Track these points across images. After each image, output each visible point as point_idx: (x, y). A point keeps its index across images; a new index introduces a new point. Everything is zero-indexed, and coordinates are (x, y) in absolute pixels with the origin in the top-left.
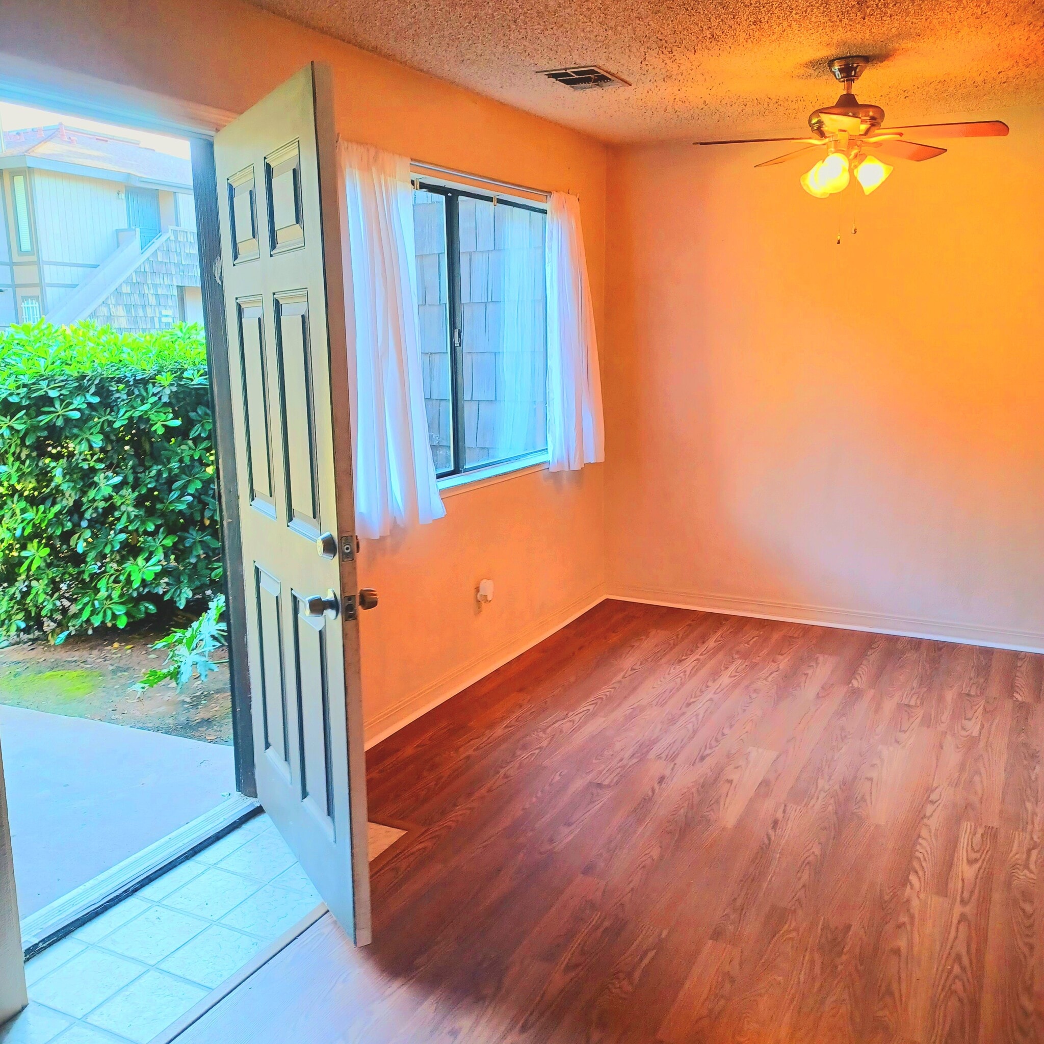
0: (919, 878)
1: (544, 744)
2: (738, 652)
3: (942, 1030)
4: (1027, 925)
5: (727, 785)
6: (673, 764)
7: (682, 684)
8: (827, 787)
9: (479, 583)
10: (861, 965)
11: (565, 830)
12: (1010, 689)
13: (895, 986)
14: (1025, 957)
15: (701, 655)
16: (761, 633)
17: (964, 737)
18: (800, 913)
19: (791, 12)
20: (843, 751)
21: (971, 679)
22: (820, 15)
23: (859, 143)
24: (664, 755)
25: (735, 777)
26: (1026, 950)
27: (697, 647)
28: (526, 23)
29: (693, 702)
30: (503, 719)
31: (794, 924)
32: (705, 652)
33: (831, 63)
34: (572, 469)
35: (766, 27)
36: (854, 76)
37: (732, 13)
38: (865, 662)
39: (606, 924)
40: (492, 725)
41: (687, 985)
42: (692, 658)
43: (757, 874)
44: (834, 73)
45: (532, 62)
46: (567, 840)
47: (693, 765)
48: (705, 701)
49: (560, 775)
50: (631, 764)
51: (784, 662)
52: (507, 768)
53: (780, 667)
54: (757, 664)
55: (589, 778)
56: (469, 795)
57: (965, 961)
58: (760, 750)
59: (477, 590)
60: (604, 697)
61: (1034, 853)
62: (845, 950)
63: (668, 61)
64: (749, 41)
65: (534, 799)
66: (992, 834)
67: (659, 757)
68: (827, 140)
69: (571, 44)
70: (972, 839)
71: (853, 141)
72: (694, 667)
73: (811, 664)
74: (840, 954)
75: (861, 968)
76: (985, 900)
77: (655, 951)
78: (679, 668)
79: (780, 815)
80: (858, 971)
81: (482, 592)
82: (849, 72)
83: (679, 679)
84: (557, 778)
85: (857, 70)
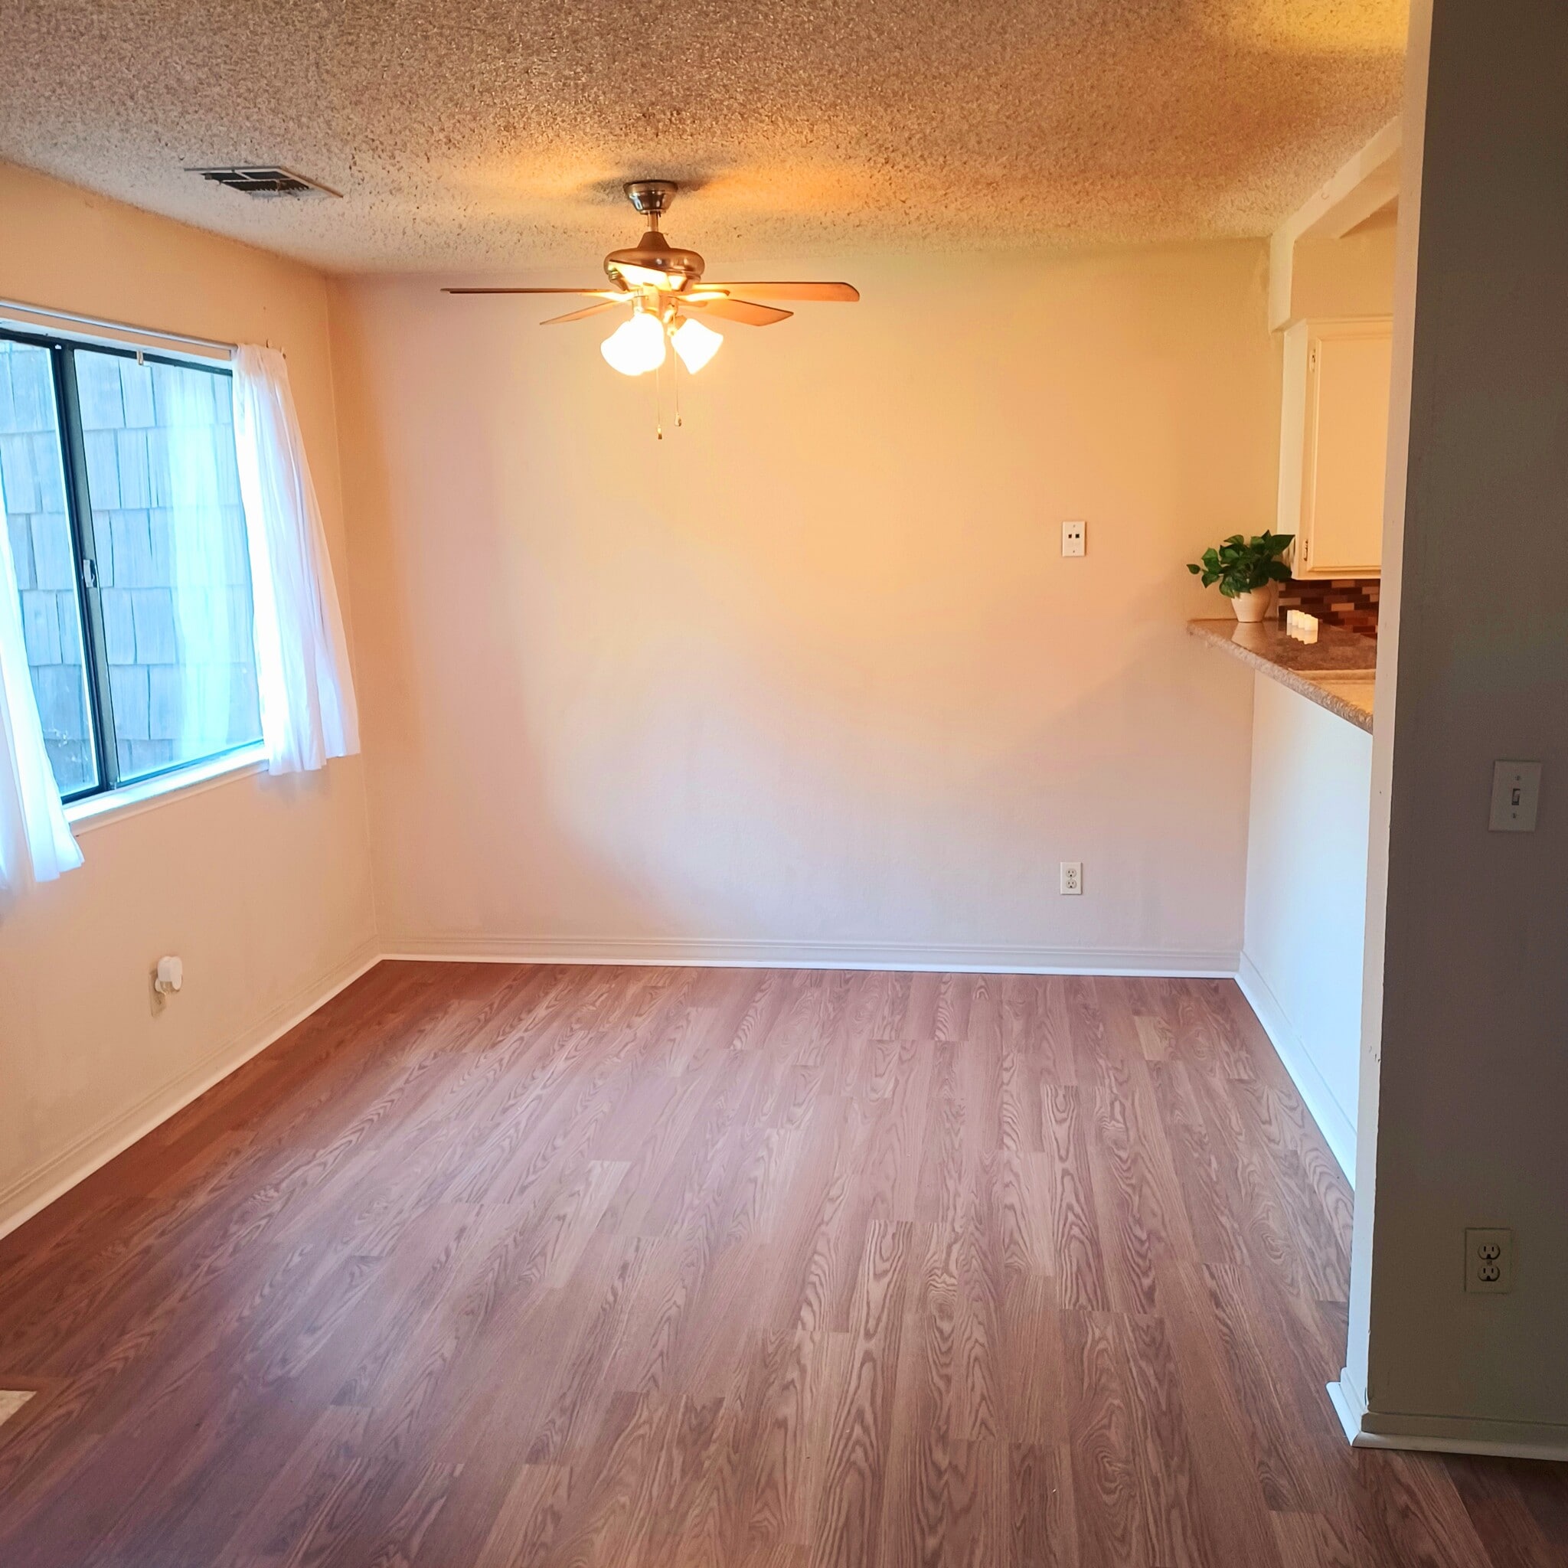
0: (814, 1312)
1: (277, 1207)
2: (578, 1021)
3: (838, 1519)
4: (944, 1349)
5: (558, 1224)
6: (479, 1205)
7: (496, 1080)
8: (696, 1202)
9: (157, 963)
10: (735, 1453)
11: (306, 1341)
12: (931, 1026)
13: (778, 1475)
14: (940, 1393)
15: (526, 1030)
16: (613, 986)
17: (873, 1101)
18: (654, 1393)
19: (555, 119)
20: (719, 1145)
21: (884, 1018)
22: (596, 125)
23: (673, 301)
24: (465, 1195)
25: (569, 1210)
26: (941, 1384)
27: (520, 1020)
28: (151, 101)
29: (513, 1105)
30: (206, 1178)
31: (645, 1414)
32: (530, 1027)
33: (627, 186)
34: (307, 768)
35: (524, 134)
36: (660, 208)
37: (470, 113)
38: (751, 1012)
39: (370, 1474)
40: (187, 1192)
41: (492, 1538)
42: (515, 1035)
43: (597, 1350)
44: (633, 202)
45: (174, 154)
46: (309, 1356)
47: (509, 1202)
48: (529, 1100)
49: (301, 1254)
50: (414, 1217)
51: (643, 1025)
52: (214, 1257)
53: (638, 1035)
54: (604, 1035)
55: (347, 1251)
56: (148, 1312)
57: (869, 1418)
58: (606, 1164)
59: (155, 975)
60: (375, 1118)
61: (956, 1248)
62: (715, 1436)
63: (391, 168)
64: (505, 151)
65: (258, 1300)
66: (906, 1232)
67: (458, 1199)
68: (631, 295)
69: (232, 135)
70: (881, 1242)
71: (666, 299)
72: (514, 1052)
73: (680, 1024)
74: (707, 1444)
75: (734, 1458)
76: (894, 1328)
77: (445, 1497)
78: (493, 1055)
79: (630, 1255)
80: (729, 1461)
81: (162, 978)
82: (653, 203)
83: (492, 1073)
84: (297, 1259)
85: (664, 200)
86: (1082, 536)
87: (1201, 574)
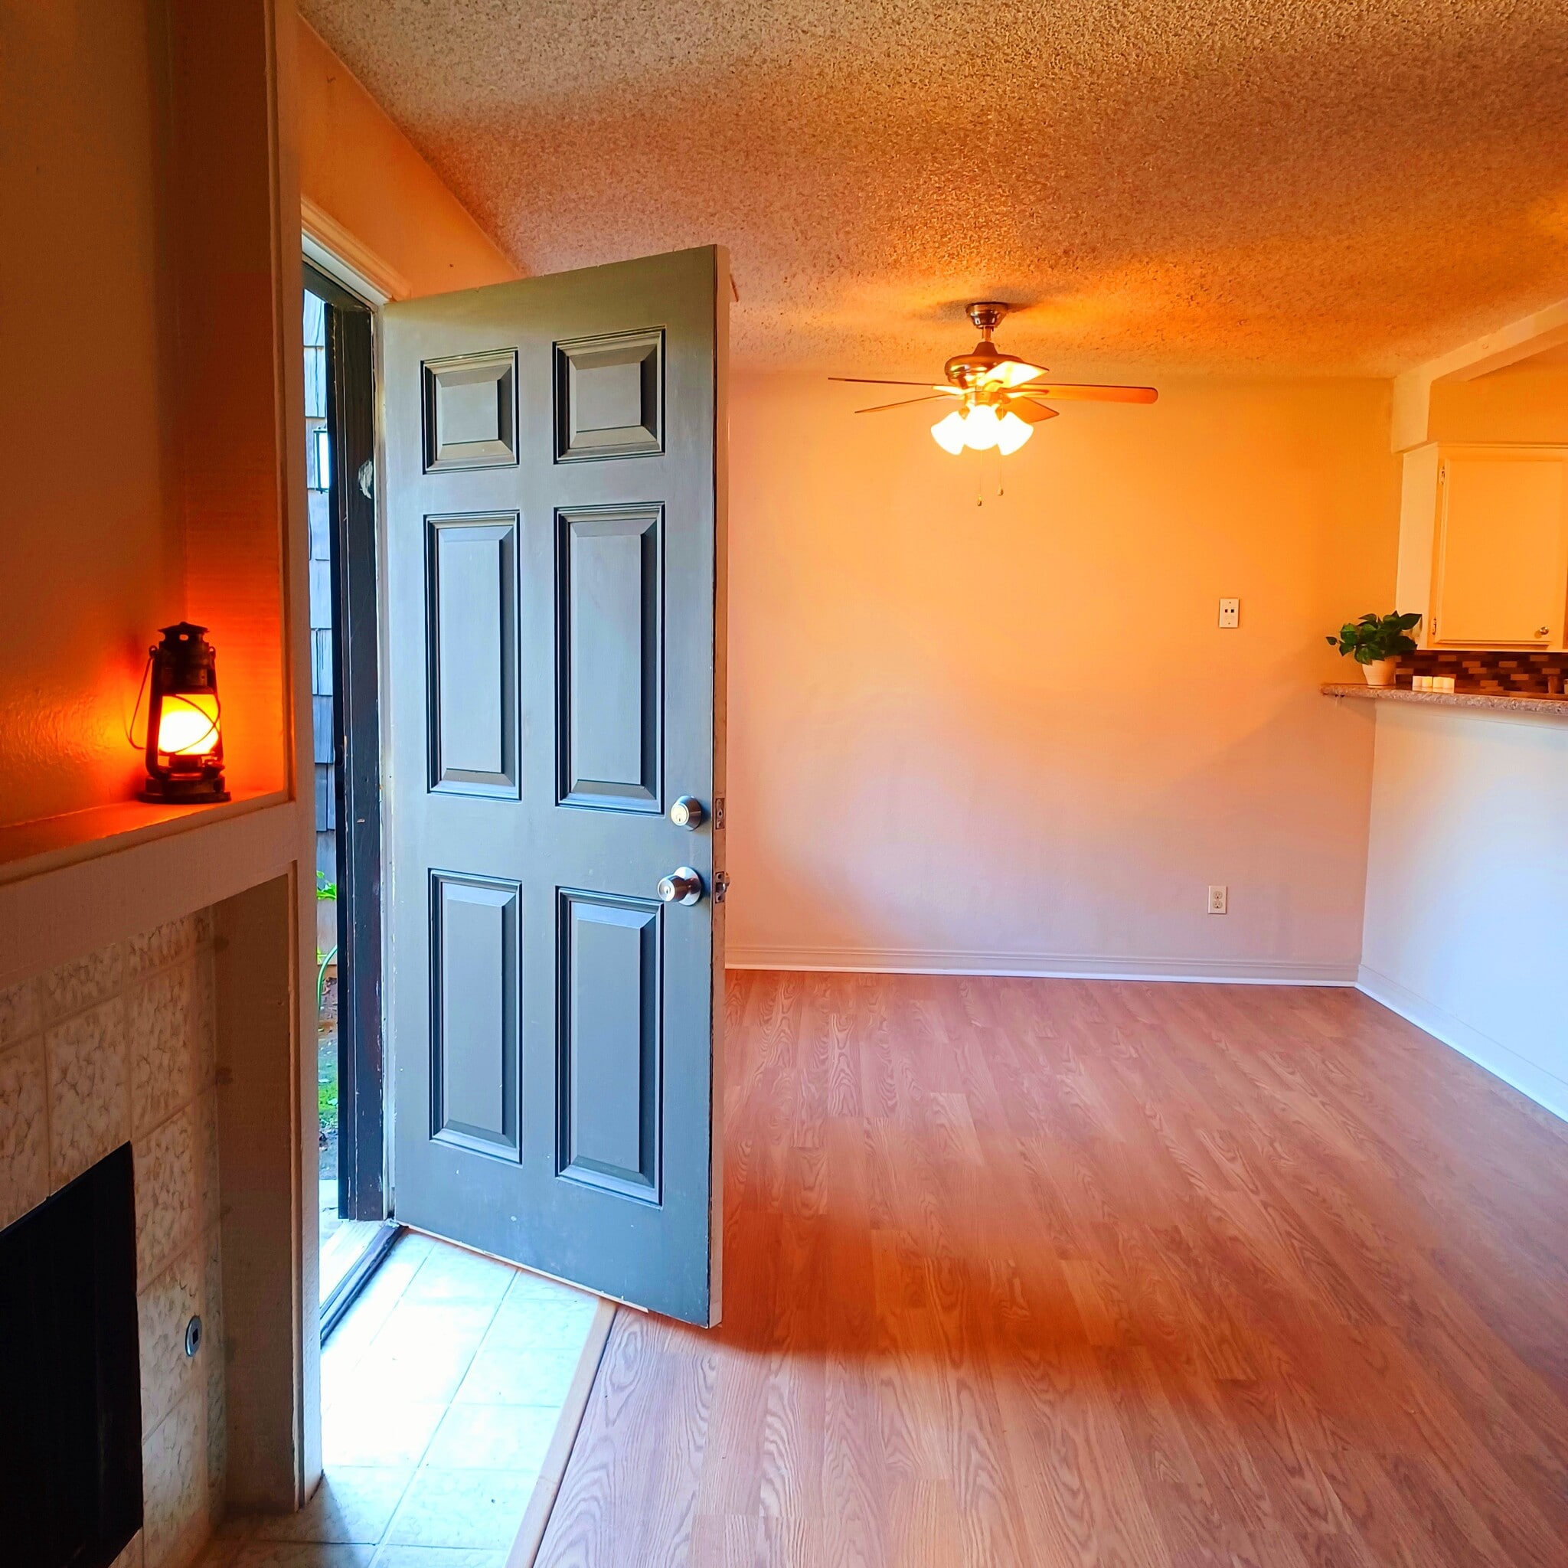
11: (812, 1194)
33: (969, 307)
36: (994, 323)
44: (973, 319)
46: (824, 1203)
50: (817, 1124)
55: (784, 1145)
62: (1191, 1246)
68: (968, 391)
74: (1189, 1249)
82: (989, 319)
85: (998, 318)
86: (1236, 611)
87: (1338, 645)
